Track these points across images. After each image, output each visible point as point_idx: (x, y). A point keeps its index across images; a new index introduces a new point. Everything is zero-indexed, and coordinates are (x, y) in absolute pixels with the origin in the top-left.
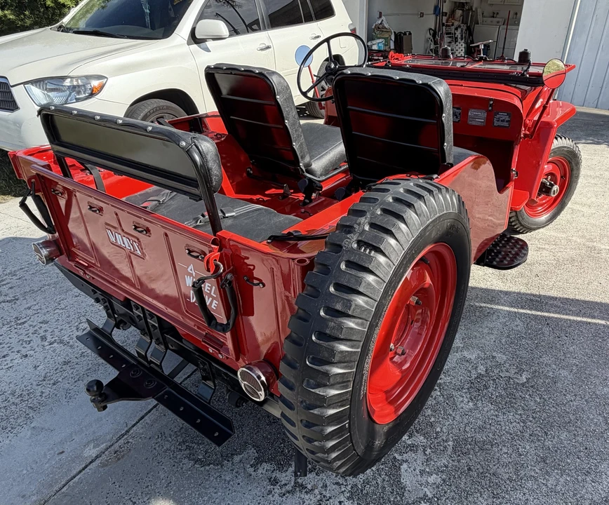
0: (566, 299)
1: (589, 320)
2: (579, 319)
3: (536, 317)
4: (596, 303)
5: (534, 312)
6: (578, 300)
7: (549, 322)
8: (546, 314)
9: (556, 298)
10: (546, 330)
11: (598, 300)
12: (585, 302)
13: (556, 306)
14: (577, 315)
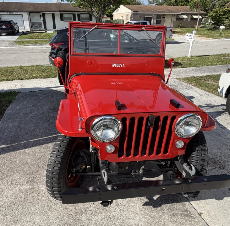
0: (44, 144)
1: (35, 140)
2: (39, 139)
3: (53, 135)
4: (32, 147)
5: (54, 136)
6: (39, 145)
7: (48, 135)
8: (49, 137)
9: (47, 143)
10: (48, 132)
11: (32, 148)
12: (36, 146)
13: (47, 140)
14: (39, 140)
